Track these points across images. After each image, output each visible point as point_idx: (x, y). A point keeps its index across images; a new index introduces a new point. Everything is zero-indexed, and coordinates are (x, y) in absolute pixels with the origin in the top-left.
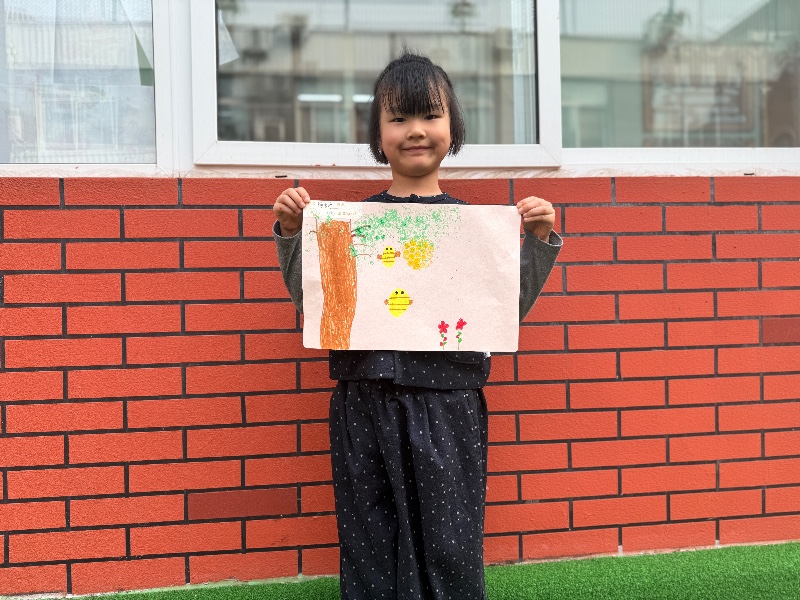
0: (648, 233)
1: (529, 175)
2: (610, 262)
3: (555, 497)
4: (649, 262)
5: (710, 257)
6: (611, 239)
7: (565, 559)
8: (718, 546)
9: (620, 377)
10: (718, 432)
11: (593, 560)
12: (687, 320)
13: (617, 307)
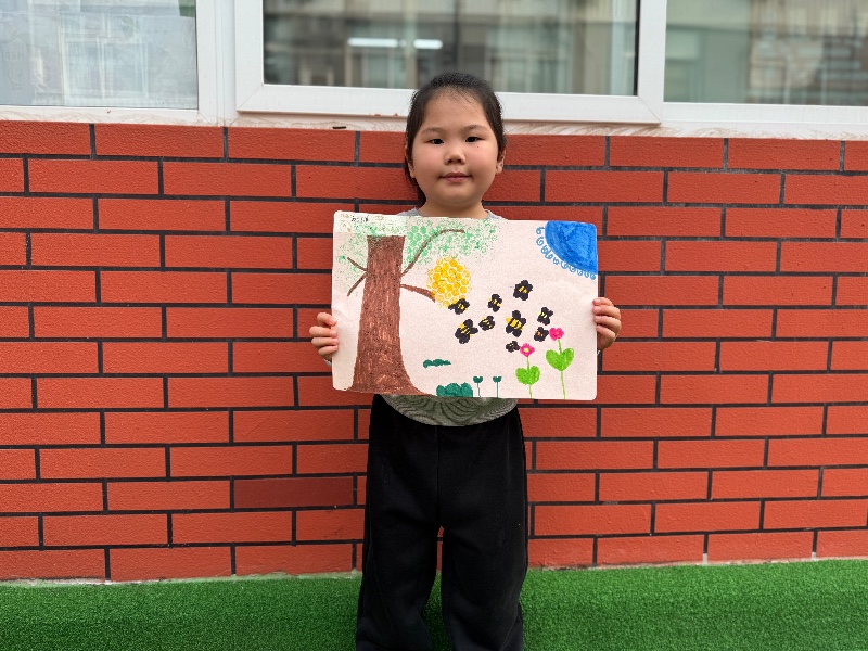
0: (762, 206)
1: (628, 132)
2: (717, 238)
3: (636, 499)
4: (761, 239)
5: (834, 236)
6: (719, 210)
7: (643, 566)
8: (814, 559)
9: (718, 370)
10: (824, 435)
11: (674, 568)
12: (801, 307)
13: (721, 290)
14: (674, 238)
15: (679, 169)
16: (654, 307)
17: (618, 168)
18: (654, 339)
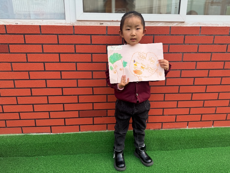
0: (208, 44)
2: (196, 53)
3: (172, 114)
4: (207, 53)
5: (226, 52)
6: (197, 45)
7: (173, 129)
8: (213, 127)
9: (194, 85)
10: (218, 100)
11: (180, 129)
12: (215, 69)
13: (196, 65)
14: (185, 53)
15: (188, 35)
16: (180, 70)
17: (173, 35)
18: (179, 78)
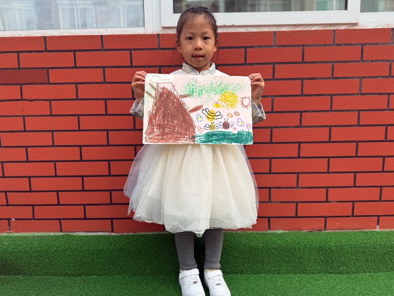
1: (343, 28)
2: (387, 77)
3: (345, 200)
6: (388, 63)
9: (386, 140)
13: (388, 101)
15: (369, 44)
16: (356, 110)
17: (339, 45)
18: (355, 126)
